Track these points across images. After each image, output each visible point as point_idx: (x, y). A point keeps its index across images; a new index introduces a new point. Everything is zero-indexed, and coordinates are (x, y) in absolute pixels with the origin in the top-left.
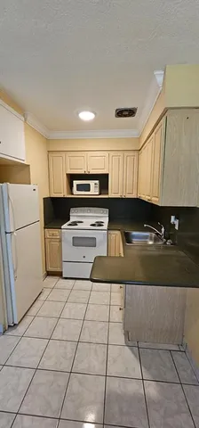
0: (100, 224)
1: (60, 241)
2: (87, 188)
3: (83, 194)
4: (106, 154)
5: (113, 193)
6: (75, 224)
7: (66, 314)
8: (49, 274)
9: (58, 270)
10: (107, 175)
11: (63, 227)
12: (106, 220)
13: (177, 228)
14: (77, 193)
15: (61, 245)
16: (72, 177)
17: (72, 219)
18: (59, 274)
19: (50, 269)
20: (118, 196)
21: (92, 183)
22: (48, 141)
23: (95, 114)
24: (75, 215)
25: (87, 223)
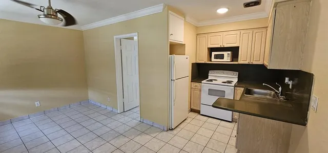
0: (229, 82)
1: (200, 91)
2: (222, 57)
3: (219, 61)
4: (238, 32)
5: (242, 60)
6: (211, 80)
7: (200, 132)
8: (192, 110)
9: (198, 109)
10: (238, 48)
11: (202, 82)
12: (235, 80)
13: (290, 87)
14: (214, 61)
15: (200, 94)
16: (211, 50)
17: (210, 78)
18: (198, 112)
19: (192, 107)
20: (246, 62)
21: (226, 54)
22: (197, 28)
23: (228, 9)
24: (212, 75)
25: (220, 81)
